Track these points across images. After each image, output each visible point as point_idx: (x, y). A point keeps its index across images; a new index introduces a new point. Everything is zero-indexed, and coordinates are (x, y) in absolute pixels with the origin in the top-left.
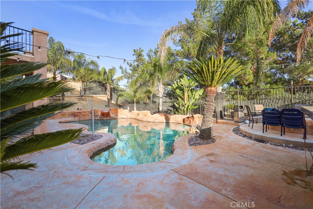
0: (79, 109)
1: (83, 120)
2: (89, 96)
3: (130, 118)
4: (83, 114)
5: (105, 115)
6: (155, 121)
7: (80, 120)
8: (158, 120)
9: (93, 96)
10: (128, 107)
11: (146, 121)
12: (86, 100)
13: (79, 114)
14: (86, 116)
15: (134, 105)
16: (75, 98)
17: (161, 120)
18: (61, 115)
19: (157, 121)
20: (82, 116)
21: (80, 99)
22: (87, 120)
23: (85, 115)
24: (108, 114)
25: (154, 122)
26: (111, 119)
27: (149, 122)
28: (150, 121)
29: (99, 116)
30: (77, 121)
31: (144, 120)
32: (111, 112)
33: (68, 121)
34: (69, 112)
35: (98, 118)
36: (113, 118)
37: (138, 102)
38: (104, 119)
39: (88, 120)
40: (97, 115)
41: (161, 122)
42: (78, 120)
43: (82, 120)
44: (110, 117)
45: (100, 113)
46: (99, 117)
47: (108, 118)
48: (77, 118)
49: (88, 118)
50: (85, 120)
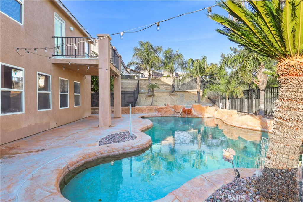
0: (166, 105)
1: (165, 116)
2: (180, 92)
3: (217, 118)
4: (164, 109)
5: (186, 112)
6: (243, 126)
7: (162, 116)
8: (248, 126)
9: (187, 91)
10: (221, 104)
11: (230, 125)
12: (176, 95)
13: (161, 109)
14: (169, 112)
15: (226, 102)
16: (167, 93)
17: (253, 127)
18: (148, 109)
19: (246, 127)
20: (164, 112)
21: (170, 94)
22: (169, 116)
23: (167, 111)
24: (189, 112)
25: (241, 128)
26: (193, 118)
27: (235, 127)
28: (234, 125)
29: (180, 113)
30: (159, 116)
31: (228, 122)
32: (193, 110)
33: (151, 116)
34: (156, 107)
35: (179, 115)
36: (195, 117)
37: (231, 98)
38: (185, 116)
39: (171, 116)
40: (178, 112)
41: (251, 129)
42: (161, 116)
43: (164, 116)
44: (192, 115)
45: (182, 110)
46: (181, 115)
47: (189, 116)
48: (160, 113)
49: (170, 114)
50: (167, 116)
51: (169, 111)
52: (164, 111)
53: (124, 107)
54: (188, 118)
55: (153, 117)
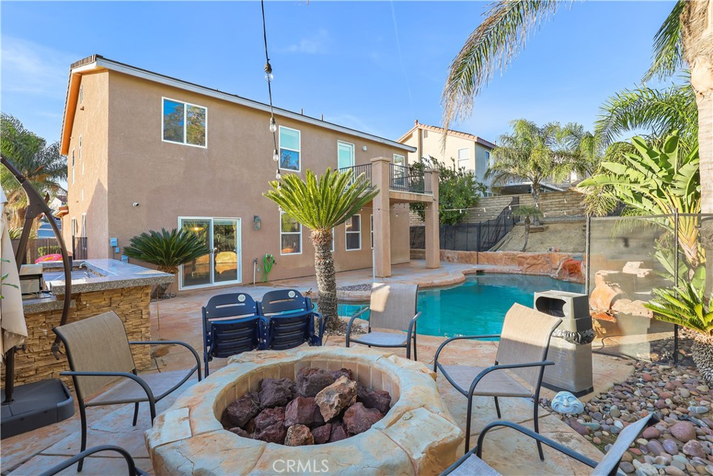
1: (530, 275)
4: (529, 261)
5: (569, 270)
7: (524, 273)
13: (523, 260)
22: (539, 275)
23: (534, 265)
24: (575, 269)
29: (558, 271)
32: (581, 264)
33: (499, 270)
35: (555, 274)
38: (566, 278)
40: (555, 267)
42: (520, 272)
43: (527, 273)
44: (580, 276)
45: (561, 264)
46: (558, 274)
47: (573, 279)
48: (521, 267)
49: (542, 271)
50: (535, 275)
51: (541, 264)
52: (527, 264)
53: (463, 252)
54: (570, 282)
55: (505, 273)
